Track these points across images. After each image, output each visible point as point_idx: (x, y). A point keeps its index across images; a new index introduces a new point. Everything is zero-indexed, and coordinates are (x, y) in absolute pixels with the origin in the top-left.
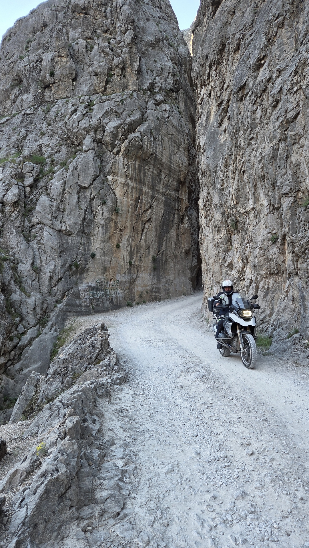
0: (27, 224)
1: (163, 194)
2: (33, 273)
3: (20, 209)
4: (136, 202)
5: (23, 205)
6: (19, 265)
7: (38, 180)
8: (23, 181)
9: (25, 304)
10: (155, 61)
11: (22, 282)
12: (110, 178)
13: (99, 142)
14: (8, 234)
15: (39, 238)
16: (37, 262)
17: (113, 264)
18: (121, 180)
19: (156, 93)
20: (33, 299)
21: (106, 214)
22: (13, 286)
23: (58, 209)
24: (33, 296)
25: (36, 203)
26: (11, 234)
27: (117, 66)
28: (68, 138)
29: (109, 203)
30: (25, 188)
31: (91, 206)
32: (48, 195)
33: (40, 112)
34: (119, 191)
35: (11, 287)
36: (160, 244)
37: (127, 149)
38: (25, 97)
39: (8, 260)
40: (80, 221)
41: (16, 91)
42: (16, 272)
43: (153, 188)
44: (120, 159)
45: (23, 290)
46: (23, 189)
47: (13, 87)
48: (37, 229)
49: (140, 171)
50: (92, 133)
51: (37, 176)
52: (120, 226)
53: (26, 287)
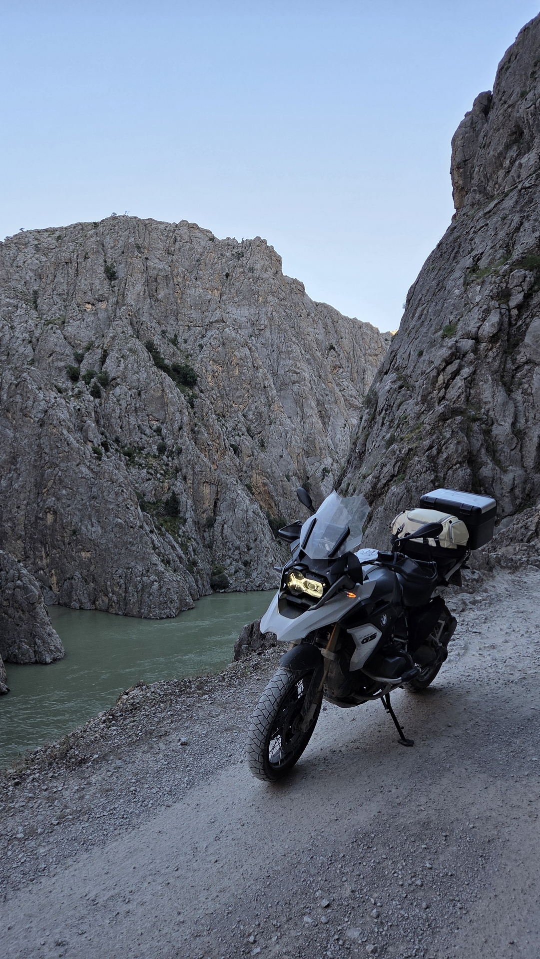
0: (510, 366)
2: (512, 438)
3: (500, 345)
5: (506, 338)
6: (494, 426)
7: (531, 294)
8: (508, 301)
9: (499, 482)
11: (496, 451)
14: (481, 383)
15: (526, 386)
16: (520, 422)
20: (511, 476)
22: (484, 457)
24: (512, 471)
25: (525, 332)
26: (485, 382)
30: (509, 312)
35: (481, 458)
38: (524, 160)
39: (478, 419)
41: (513, 153)
42: (489, 437)
45: (497, 462)
46: (507, 313)
47: (508, 147)
48: (524, 372)
51: (530, 289)
53: (502, 458)
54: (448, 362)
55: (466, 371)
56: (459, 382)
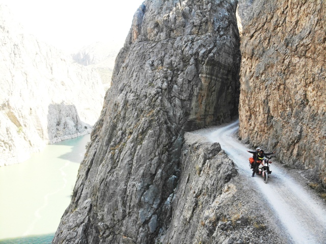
0: (170, 97)
1: (221, 78)
2: (173, 116)
3: (167, 91)
4: (210, 84)
6: (169, 113)
7: (173, 78)
8: (168, 79)
10: (220, 14)
11: (170, 119)
12: (200, 75)
13: (196, 60)
15: (174, 102)
16: (174, 112)
17: (199, 111)
18: (204, 75)
19: (220, 31)
20: (174, 126)
21: (198, 91)
23: (181, 91)
24: (174, 124)
25: (172, 88)
26: (165, 101)
27: (204, 22)
28: (183, 58)
29: (199, 86)
31: (193, 88)
32: (177, 84)
33: (169, 43)
34: (203, 80)
35: (168, 122)
36: (218, 101)
37: (208, 62)
38: (161, 34)
39: (165, 111)
40: (188, 95)
41: (157, 30)
42: (168, 116)
43: (217, 76)
44: (204, 66)
45: (171, 122)
46: (168, 82)
47: (154, 28)
48: (173, 99)
49: (212, 70)
50: (194, 56)
51: (172, 76)
52: (202, 95)
54: (155, 95)
55: (160, 98)
56: (159, 101)
